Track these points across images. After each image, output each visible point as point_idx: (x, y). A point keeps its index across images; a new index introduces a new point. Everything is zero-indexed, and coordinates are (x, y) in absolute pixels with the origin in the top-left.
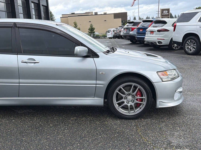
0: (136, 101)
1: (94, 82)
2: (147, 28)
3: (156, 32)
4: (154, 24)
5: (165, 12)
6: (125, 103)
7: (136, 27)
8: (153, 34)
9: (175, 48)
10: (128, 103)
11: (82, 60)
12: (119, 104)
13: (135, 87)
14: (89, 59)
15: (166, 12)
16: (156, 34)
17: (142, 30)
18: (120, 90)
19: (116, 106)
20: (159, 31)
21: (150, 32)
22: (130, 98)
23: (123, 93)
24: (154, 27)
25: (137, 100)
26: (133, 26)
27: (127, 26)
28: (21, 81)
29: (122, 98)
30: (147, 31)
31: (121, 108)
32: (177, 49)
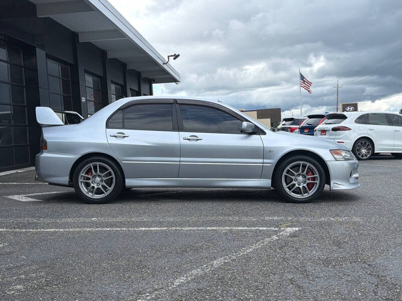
0: (308, 182)
1: (261, 161)
2: (316, 127)
3: (331, 131)
4: (326, 121)
5: (348, 109)
6: (297, 186)
7: (298, 126)
8: (325, 135)
9: (362, 156)
10: (300, 185)
11: (246, 138)
12: (290, 188)
13: (304, 166)
14: (254, 136)
15: (351, 109)
16: (330, 135)
17: (307, 131)
18: (288, 172)
19: (287, 190)
20: (334, 129)
21: (320, 132)
22: (301, 178)
23: (293, 175)
24: (326, 124)
25: (309, 179)
26: (291, 124)
27: (283, 125)
28: (182, 159)
29: (292, 180)
30: (316, 131)
31: (292, 192)
32: (365, 158)
